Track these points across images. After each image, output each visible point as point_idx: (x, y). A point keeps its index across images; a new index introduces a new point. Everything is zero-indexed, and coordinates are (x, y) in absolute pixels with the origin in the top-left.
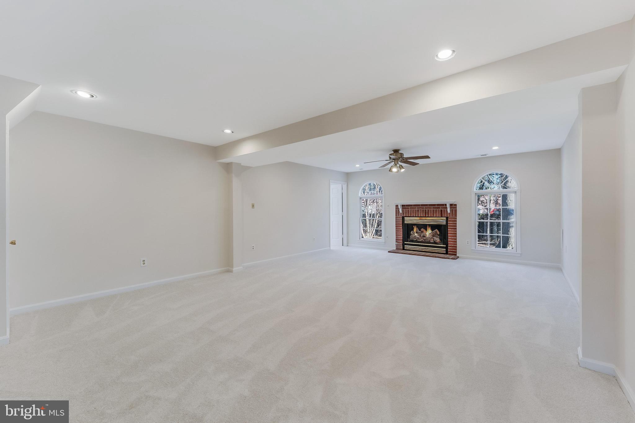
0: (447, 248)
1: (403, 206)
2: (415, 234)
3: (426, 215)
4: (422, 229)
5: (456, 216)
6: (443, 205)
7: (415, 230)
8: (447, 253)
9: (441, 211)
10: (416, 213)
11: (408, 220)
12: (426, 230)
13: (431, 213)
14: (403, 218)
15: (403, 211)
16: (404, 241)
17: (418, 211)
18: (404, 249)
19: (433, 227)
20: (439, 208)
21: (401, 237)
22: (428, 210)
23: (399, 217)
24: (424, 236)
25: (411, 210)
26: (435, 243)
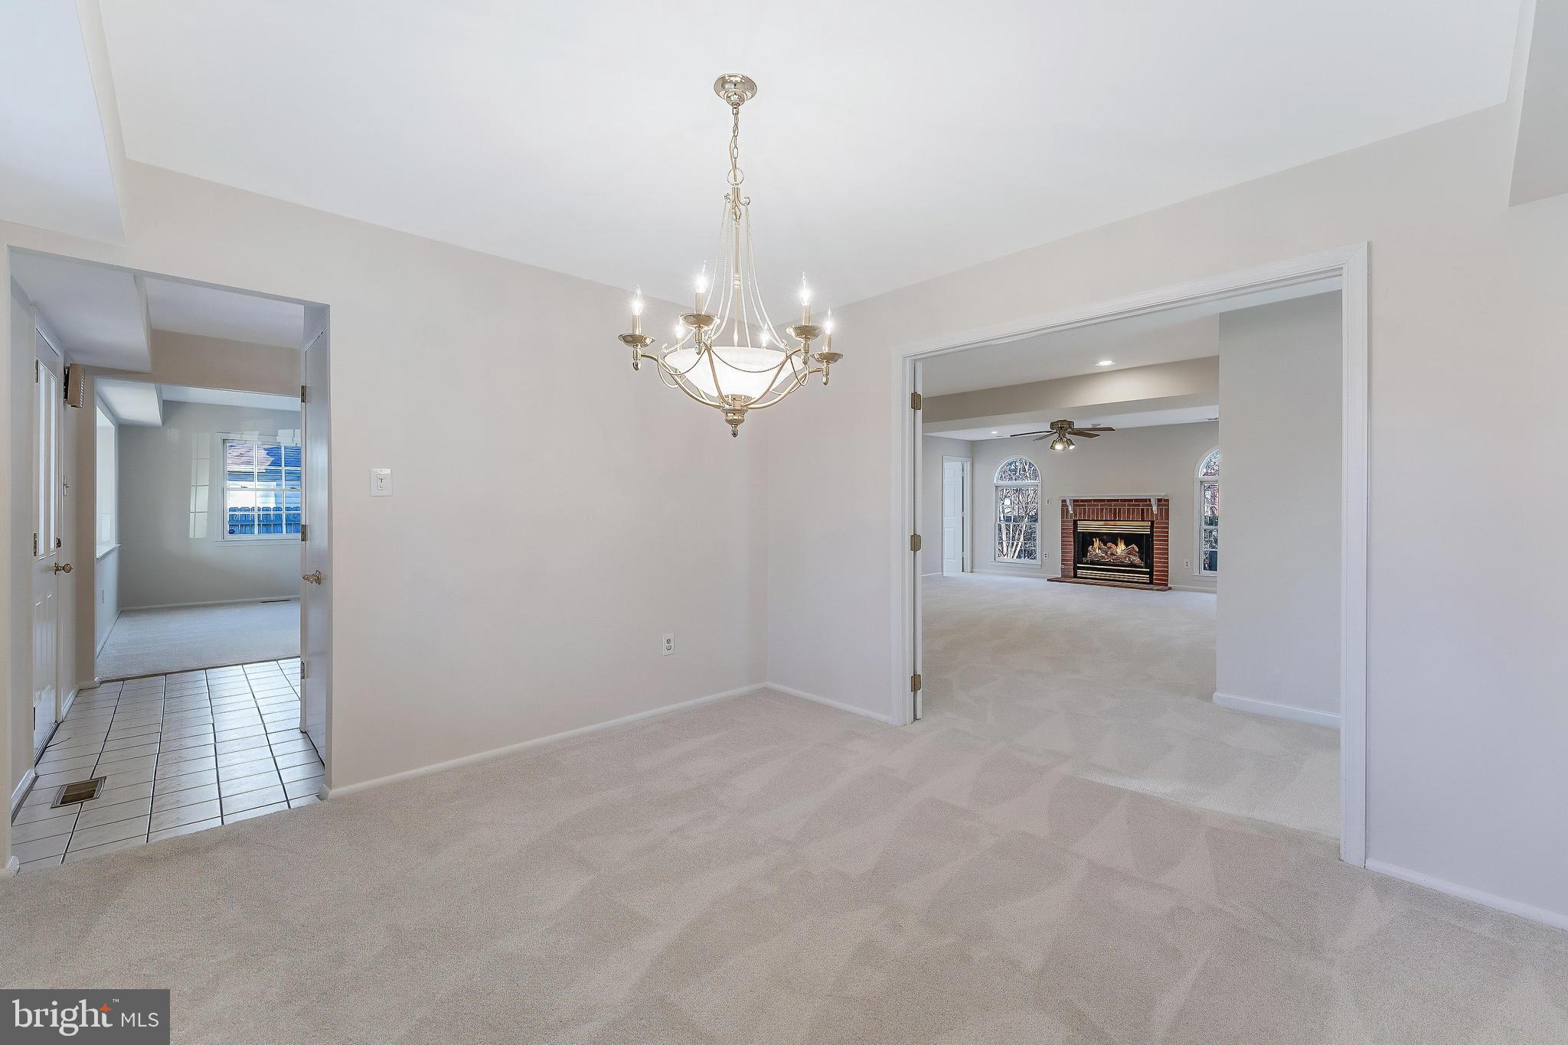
0: (1151, 574)
1: (1075, 501)
2: (1096, 549)
3: (1115, 517)
4: (1109, 544)
5: (1167, 518)
6: (1145, 500)
7: (1097, 543)
8: (1151, 582)
9: (1143, 510)
10: (1097, 514)
11: (1085, 526)
12: (1117, 545)
13: (1124, 512)
14: (1075, 522)
15: (1075, 511)
16: (1075, 564)
17: (1102, 509)
18: (1075, 576)
19: (1129, 539)
20: (1139, 505)
21: (1071, 556)
22: (1120, 510)
23: (1068, 522)
24: (1112, 554)
25: (1089, 509)
26: (1132, 565)
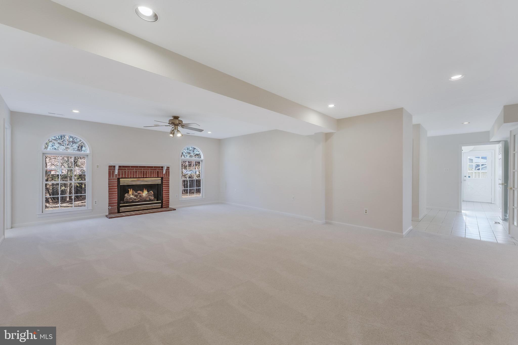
0: (162, 203)
1: (119, 167)
2: (131, 195)
3: (144, 175)
4: (139, 192)
5: (169, 176)
6: (159, 167)
7: (131, 192)
8: (162, 207)
9: (158, 172)
10: (133, 174)
11: (124, 182)
12: (143, 192)
13: (149, 174)
14: (119, 179)
15: (119, 172)
16: (119, 203)
17: (136, 172)
18: (119, 212)
19: (149, 187)
20: (156, 170)
21: (116, 200)
22: (146, 172)
23: (114, 179)
24: (140, 196)
25: (128, 172)
26: (150, 200)
